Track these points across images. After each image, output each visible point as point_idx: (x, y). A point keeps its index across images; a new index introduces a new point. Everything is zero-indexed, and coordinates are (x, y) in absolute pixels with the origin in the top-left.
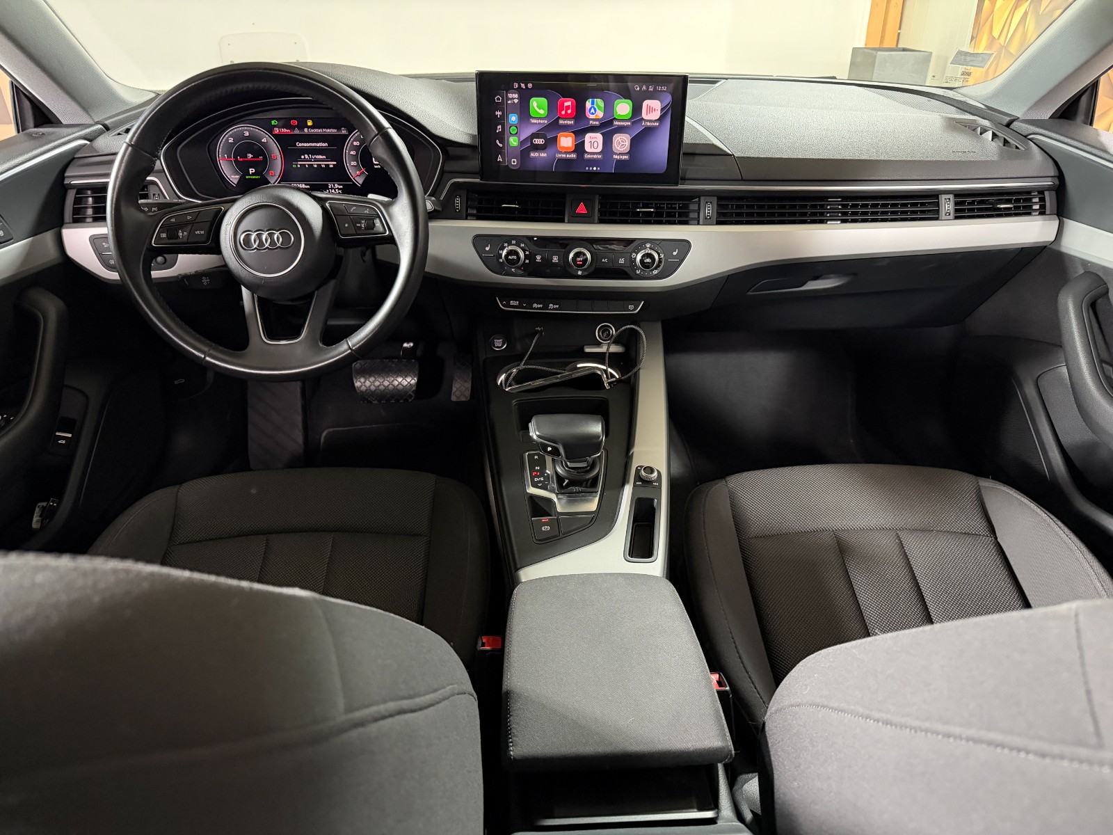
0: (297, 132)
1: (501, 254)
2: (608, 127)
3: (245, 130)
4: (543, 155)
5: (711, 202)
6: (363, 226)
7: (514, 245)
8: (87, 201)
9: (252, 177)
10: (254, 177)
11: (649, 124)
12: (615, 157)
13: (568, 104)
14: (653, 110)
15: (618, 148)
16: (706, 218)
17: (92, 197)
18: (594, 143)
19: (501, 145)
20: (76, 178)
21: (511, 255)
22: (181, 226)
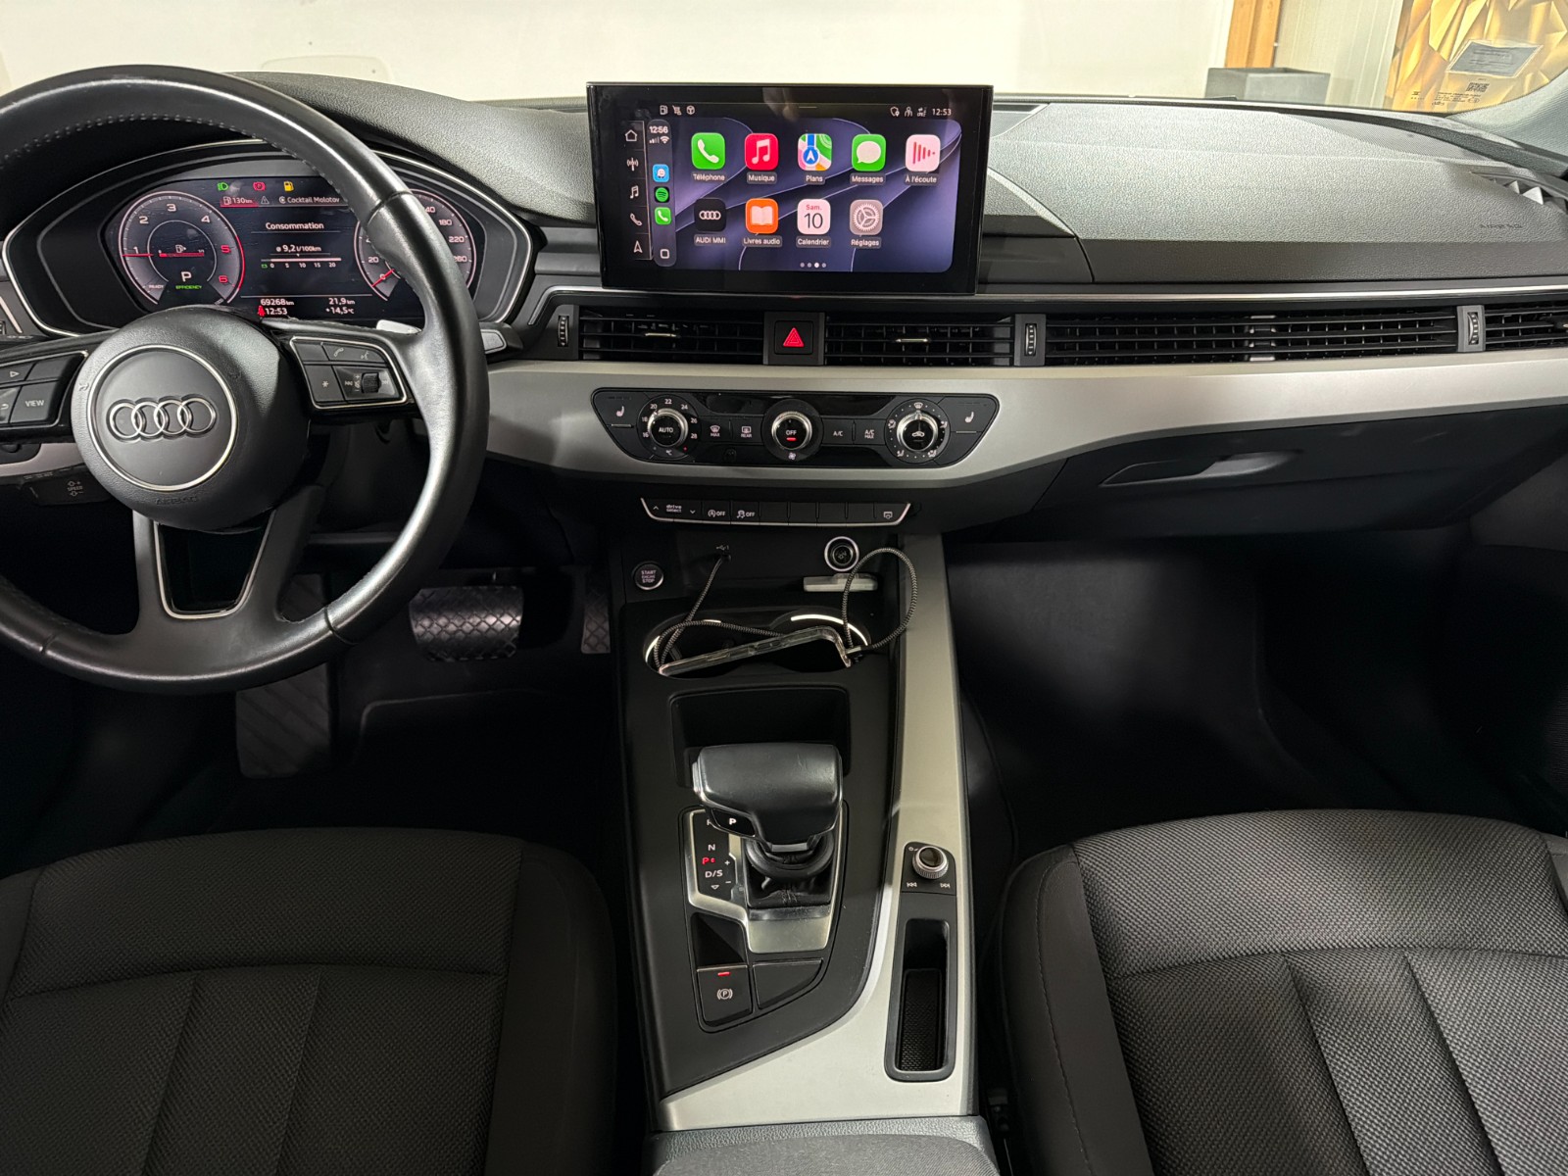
0: (265, 203)
1: (646, 423)
2: (840, 187)
3: (168, 200)
4: (719, 240)
5: (1035, 325)
6: (357, 385)
7: (668, 406)
9: (185, 287)
10: (190, 287)
11: (917, 180)
12: (854, 242)
13: (764, 143)
14: (925, 152)
15: (861, 227)
16: (1026, 355)
18: (813, 216)
19: (639, 223)
21: (664, 426)
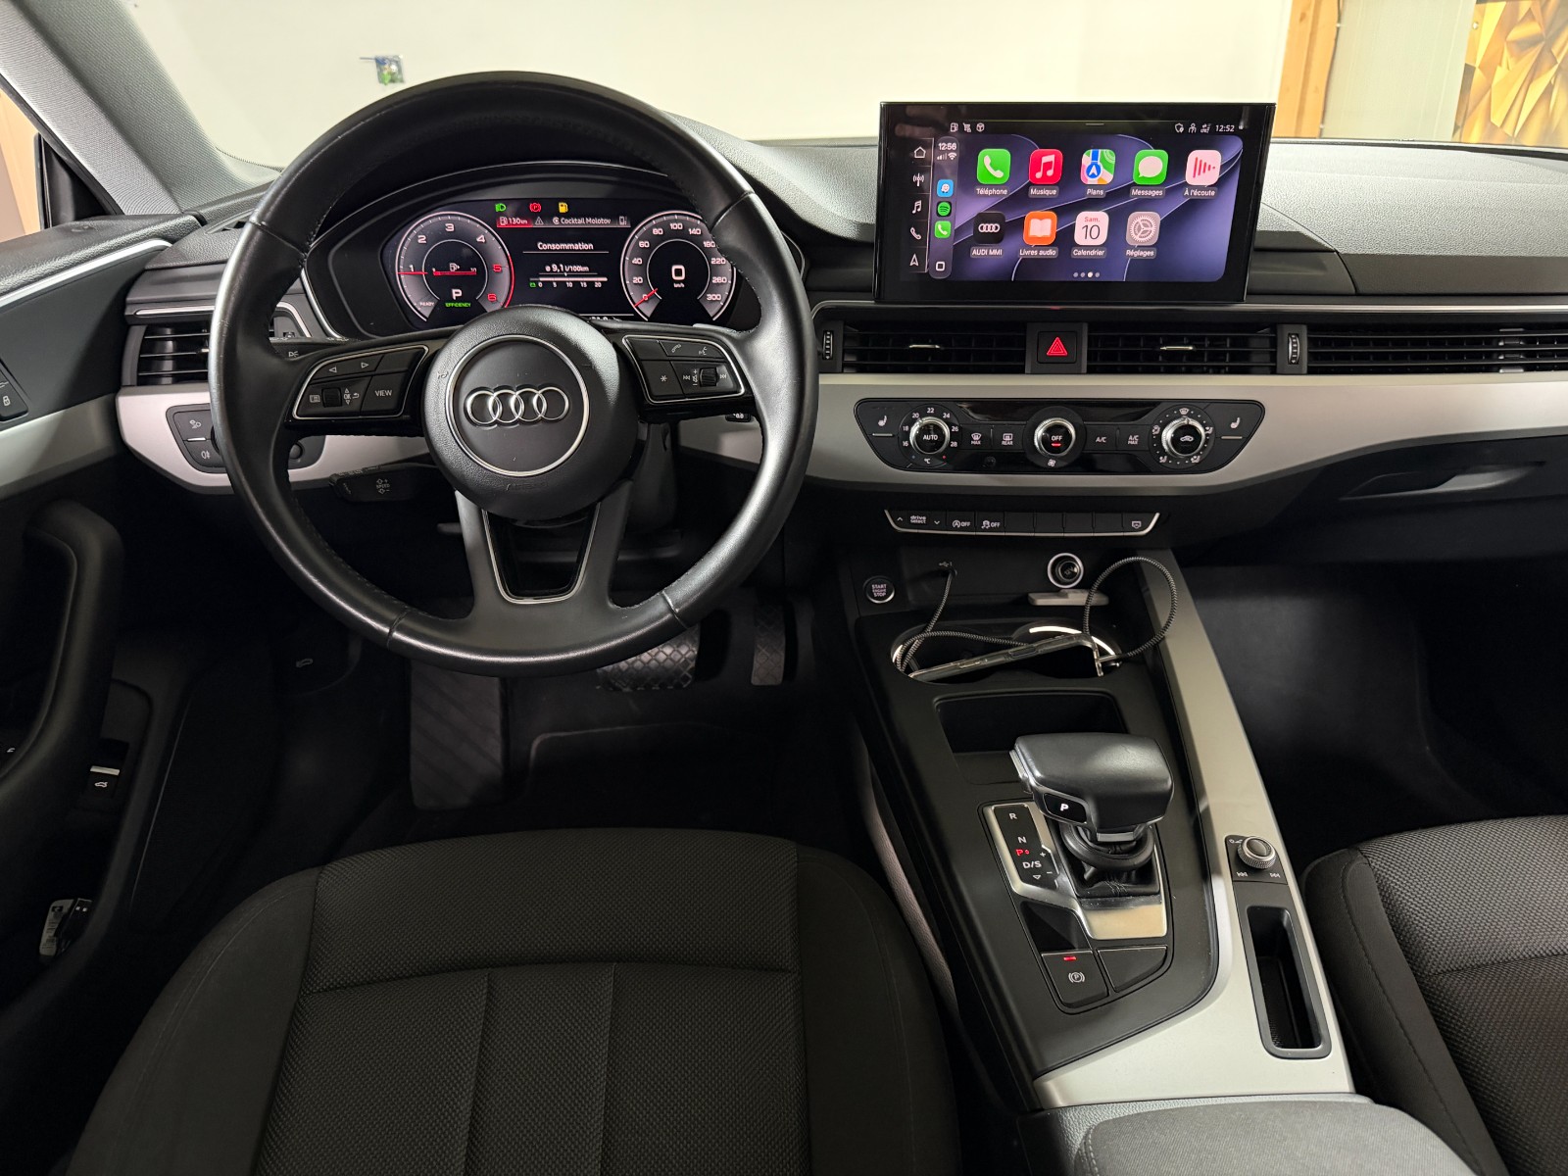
0: (539, 223)
1: (908, 433)
2: (1119, 201)
3: (447, 220)
4: (996, 252)
5: (1297, 335)
6: (695, 379)
7: (930, 415)
8: (164, 347)
9: (456, 305)
10: (460, 305)
11: (1196, 193)
12: (1129, 252)
13: (1049, 158)
14: (1205, 166)
15: (1137, 238)
16: (1289, 363)
17: (173, 339)
18: (1091, 228)
19: (918, 237)
20: (147, 305)
21: (929, 434)
22: (351, 380)
